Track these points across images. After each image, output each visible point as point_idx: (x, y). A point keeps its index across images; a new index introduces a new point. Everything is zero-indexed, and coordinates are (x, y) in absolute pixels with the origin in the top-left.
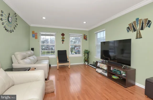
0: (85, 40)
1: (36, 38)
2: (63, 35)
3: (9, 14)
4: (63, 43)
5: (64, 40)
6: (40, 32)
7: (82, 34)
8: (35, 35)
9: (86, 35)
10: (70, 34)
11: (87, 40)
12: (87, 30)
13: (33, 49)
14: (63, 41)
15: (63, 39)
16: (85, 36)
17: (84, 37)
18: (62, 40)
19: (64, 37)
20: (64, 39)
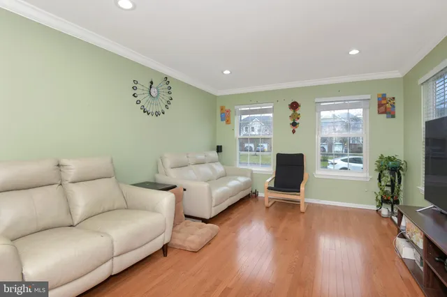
0: (385, 115)
1: (228, 122)
2: (294, 106)
3: (152, 83)
4: (294, 132)
5: (297, 122)
6: (236, 107)
7: (368, 97)
8: (226, 116)
9: (389, 96)
10: (317, 100)
11: (393, 116)
12: (397, 74)
13: (219, 149)
14: (294, 124)
15: (294, 120)
16: (384, 102)
17: (380, 105)
18: (292, 122)
19: (298, 112)
20: (298, 118)
